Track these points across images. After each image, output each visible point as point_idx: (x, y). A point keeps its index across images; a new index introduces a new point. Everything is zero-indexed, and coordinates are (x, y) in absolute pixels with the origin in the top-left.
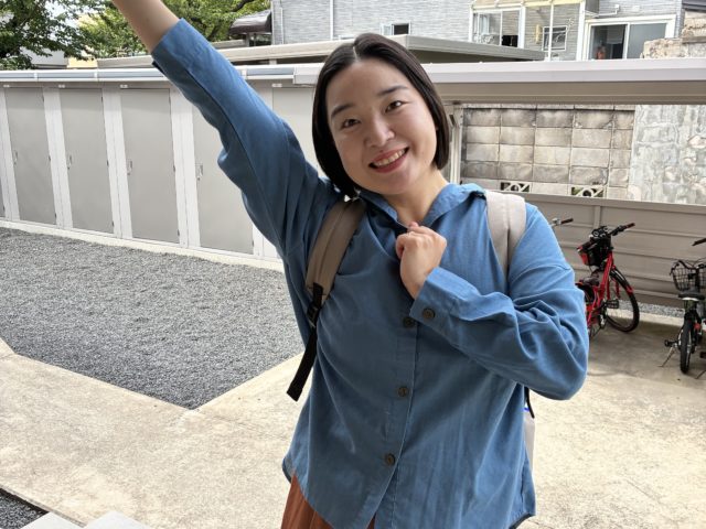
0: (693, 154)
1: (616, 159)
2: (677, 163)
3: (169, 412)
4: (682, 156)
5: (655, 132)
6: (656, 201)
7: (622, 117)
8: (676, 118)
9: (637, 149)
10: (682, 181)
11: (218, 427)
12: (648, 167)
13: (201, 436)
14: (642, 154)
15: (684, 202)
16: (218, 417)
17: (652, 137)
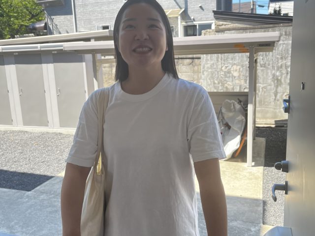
0: (223, 73)
1: (196, 77)
2: (218, 77)
3: (18, 194)
4: (219, 74)
5: (209, 65)
6: (212, 91)
7: (196, 60)
8: (216, 60)
9: (203, 72)
10: (220, 84)
11: (42, 196)
12: (208, 79)
13: (35, 201)
14: (205, 74)
15: (222, 91)
16: (42, 192)
17: (208, 67)
